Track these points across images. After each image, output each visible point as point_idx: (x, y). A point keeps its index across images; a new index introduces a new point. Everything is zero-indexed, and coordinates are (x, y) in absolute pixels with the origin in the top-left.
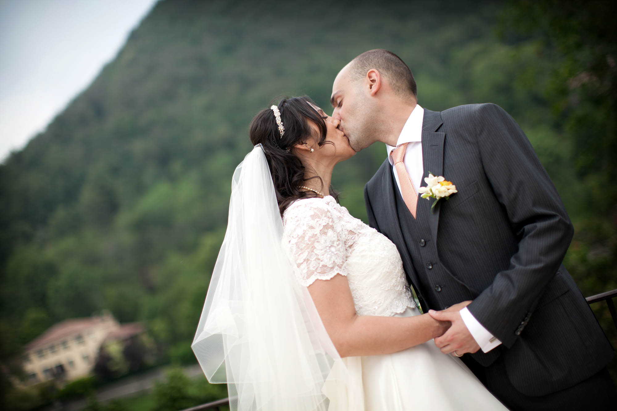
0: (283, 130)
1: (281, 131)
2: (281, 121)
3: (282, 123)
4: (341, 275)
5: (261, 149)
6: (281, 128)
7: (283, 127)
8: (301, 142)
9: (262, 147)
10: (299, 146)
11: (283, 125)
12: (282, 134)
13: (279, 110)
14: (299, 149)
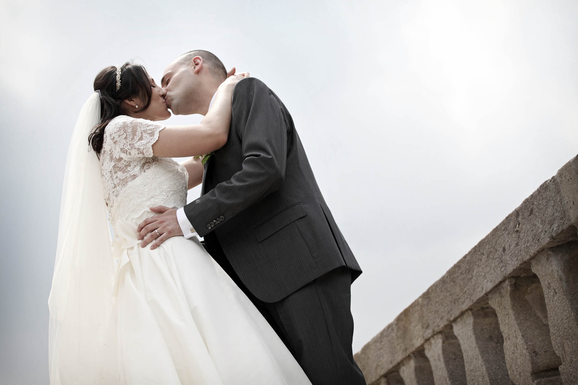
0: (119, 86)
1: (117, 86)
2: (120, 79)
3: (120, 81)
4: (155, 143)
5: (99, 95)
6: (119, 84)
7: (120, 84)
8: (130, 99)
9: (100, 93)
10: (127, 101)
11: (121, 82)
12: (118, 88)
13: (121, 70)
14: (127, 104)
